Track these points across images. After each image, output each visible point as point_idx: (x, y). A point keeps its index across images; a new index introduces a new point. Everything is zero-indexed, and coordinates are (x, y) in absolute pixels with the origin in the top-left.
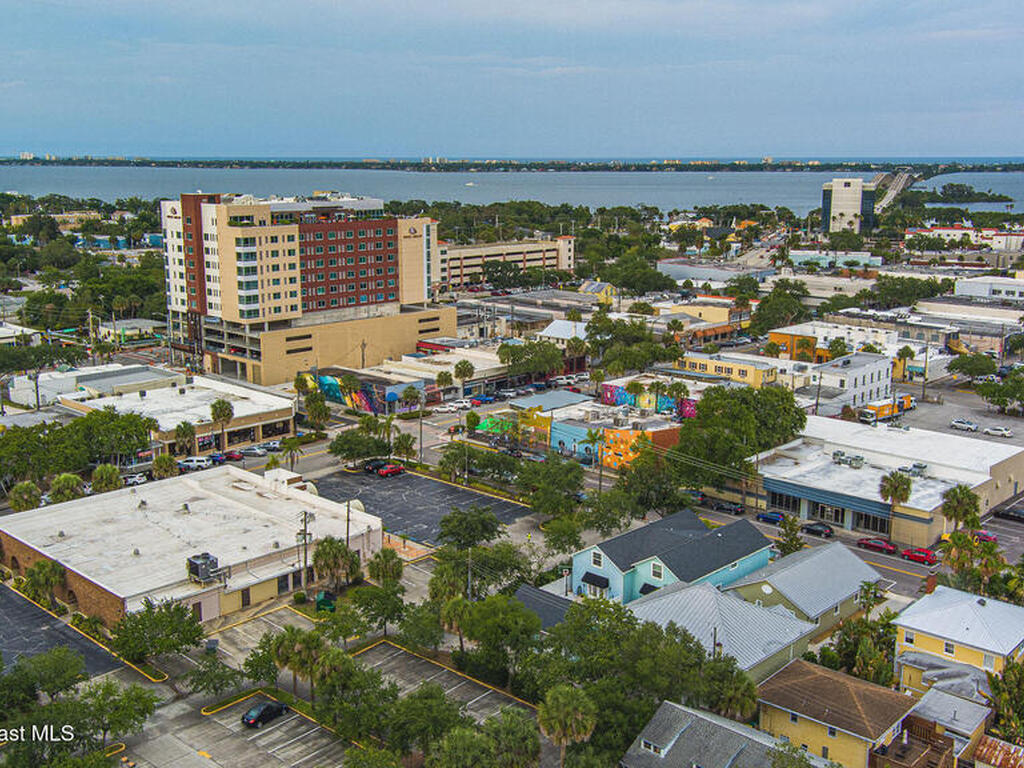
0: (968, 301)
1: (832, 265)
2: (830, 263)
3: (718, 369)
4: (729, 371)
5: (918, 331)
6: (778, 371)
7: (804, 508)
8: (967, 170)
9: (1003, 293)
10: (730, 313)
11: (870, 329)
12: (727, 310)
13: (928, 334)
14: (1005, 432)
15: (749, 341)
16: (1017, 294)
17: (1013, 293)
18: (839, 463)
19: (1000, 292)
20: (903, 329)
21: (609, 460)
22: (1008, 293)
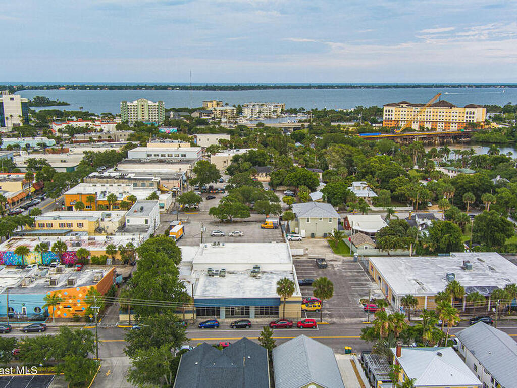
0: (139, 162)
1: (28, 146)
2: (26, 145)
3: (61, 225)
4: (70, 225)
5: (141, 182)
6: (100, 220)
7: (223, 312)
8: (29, 89)
9: (153, 155)
10: (23, 184)
11: (116, 185)
12: (20, 183)
13: (147, 183)
14: (240, 234)
15: (40, 200)
16: (160, 156)
17: (158, 155)
18: (213, 276)
19: (151, 155)
20: (133, 182)
21: (59, 313)
22: (155, 155)
